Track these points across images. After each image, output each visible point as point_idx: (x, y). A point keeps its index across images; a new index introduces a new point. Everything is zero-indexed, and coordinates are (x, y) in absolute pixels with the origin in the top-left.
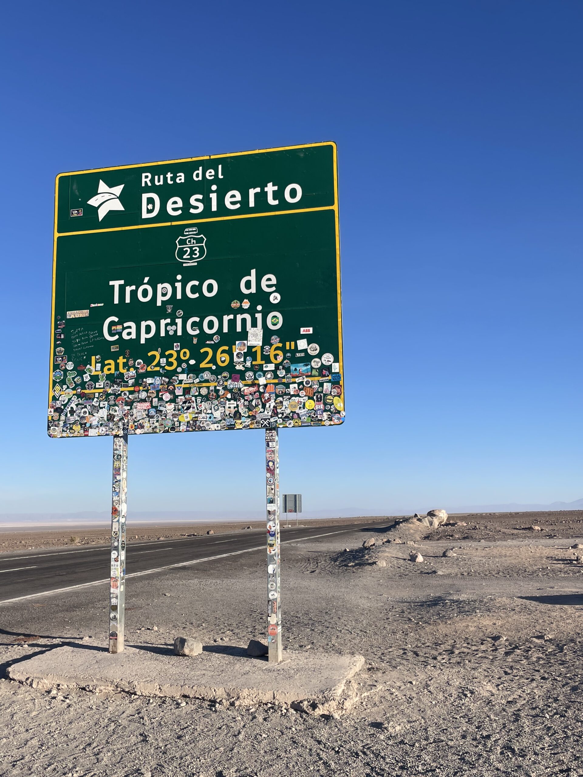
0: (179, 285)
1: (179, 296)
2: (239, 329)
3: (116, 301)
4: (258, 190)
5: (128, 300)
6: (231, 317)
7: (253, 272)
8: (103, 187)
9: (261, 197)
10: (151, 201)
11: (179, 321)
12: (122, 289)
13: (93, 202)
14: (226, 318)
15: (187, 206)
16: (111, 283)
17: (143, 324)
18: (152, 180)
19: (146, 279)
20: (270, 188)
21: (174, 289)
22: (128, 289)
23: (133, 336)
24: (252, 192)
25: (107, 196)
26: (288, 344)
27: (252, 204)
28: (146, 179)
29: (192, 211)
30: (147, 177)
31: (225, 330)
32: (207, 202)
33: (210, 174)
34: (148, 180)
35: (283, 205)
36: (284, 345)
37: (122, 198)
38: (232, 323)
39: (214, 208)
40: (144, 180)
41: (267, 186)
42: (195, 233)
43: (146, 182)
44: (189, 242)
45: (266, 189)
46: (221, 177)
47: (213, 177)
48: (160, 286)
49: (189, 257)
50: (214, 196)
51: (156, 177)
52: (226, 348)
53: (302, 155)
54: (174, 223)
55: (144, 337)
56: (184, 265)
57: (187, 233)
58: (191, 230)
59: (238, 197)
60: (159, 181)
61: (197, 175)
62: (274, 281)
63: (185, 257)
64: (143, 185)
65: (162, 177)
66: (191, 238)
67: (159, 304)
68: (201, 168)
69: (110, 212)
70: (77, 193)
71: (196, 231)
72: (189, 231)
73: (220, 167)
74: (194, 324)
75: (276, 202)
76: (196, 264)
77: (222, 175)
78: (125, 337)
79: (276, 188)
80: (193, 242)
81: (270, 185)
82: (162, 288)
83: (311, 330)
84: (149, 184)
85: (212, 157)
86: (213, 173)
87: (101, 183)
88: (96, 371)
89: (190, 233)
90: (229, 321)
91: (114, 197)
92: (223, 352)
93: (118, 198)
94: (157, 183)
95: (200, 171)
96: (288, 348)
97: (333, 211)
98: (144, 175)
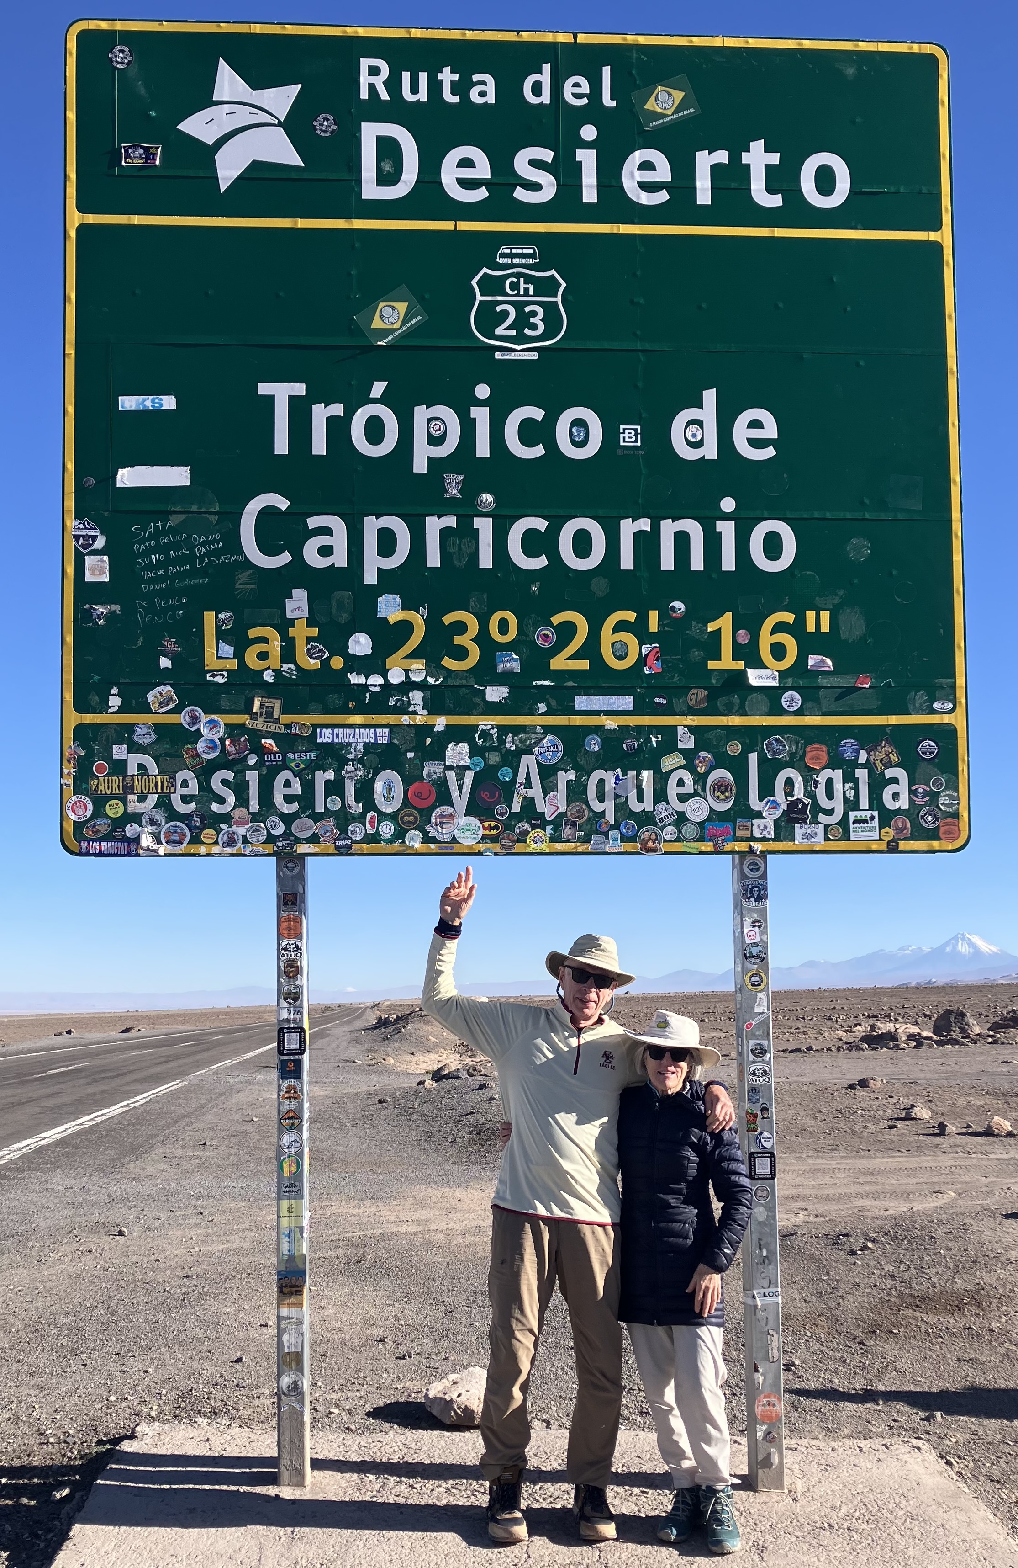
0: (481, 416)
1: (483, 449)
2: (667, 562)
3: (281, 446)
4: (722, 157)
5: (319, 447)
6: (645, 524)
7: (710, 396)
8: (229, 81)
9: (731, 180)
10: (388, 147)
11: (484, 526)
12: (300, 410)
13: (199, 127)
14: (628, 528)
15: (505, 177)
16: (264, 389)
17: (372, 525)
18: (394, 84)
19: (378, 388)
20: (758, 157)
21: (468, 427)
22: (320, 414)
23: (340, 559)
24: (704, 162)
25: (245, 117)
26: (811, 615)
27: (704, 197)
28: (371, 77)
29: (520, 194)
30: (374, 71)
31: (627, 562)
32: (566, 172)
33: (575, 89)
34: (379, 81)
35: (795, 209)
36: (801, 620)
37: (292, 126)
38: (647, 544)
39: (590, 196)
40: (365, 80)
41: (748, 150)
42: (530, 261)
43: (372, 87)
44: (512, 290)
45: (746, 158)
46: (608, 102)
47: (585, 101)
48: (421, 414)
49: (513, 332)
50: (588, 159)
51: (406, 76)
52: (630, 616)
53: (850, 71)
54: (465, 226)
55: (373, 564)
56: (498, 355)
57: (508, 261)
58: (519, 251)
59: (663, 172)
60: (415, 90)
61: (537, 89)
62: (771, 430)
63: (499, 331)
64: (364, 95)
65: (423, 77)
66: (518, 275)
67: (420, 466)
68: (547, 68)
69: (256, 165)
70: (143, 91)
71: (532, 256)
72: (511, 256)
73: (607, 71)
74: (529, 536)
75: (777, 201)
76: (535, 356)
77: (612, 99)
78: (312, 557)
79: (774, 159)
80: (526, 290)
81: (757, 146)
82: (430, 420)
84: (384, 95)
85: (582, 38)
86: (585, 88)
87: (224, 69)
88: (218, 658)
89: (515, 261)
90: (639, 536)
91: (268, 119)
92: (621, 626)
93: (280, 124)
94: (408, 96)
95: (545, 77)
96: (811, 627)
97: (938, 247)
98: (365, 63)
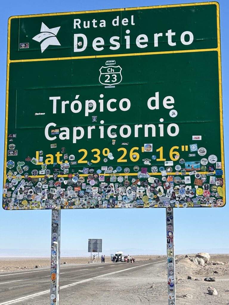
0: (101, 102)
1: (102, 110)
2: (146, 135)
3: (55, 112)
4: (161, 35)
5: (63, 111)
6: (141, 126)
7: (157, 94)
8: (44, 27)
9: (163, 40)
10: (80, 39)
11: (102, 128)
12: (59, 103)
13: (37, 38)
14: (137, 127)
15: (107, 45)
16: (51, 98)
17: (75, 129)
18: (82, 25)
19: (77, 97)
20: (170, 34)
21: (98, 105)
22: (64, 103)
23: (68, 138)
24: (156, 36)
25: (48, 35)
26: (183, 147)
27: (156, 45)
28: (77, 23)
29: (111, 48)
30: (77, 22)
31: (136, 135)
32: (123, 42)
33: (125, 22)
34: (78, 24)
35: (180, 46)
36: (180, 148)
37: (58, 36)
38: (141, 131)
39: (128, 47)
40: (75, 24)
41: (167, 32)
42: (113, 64)
43: (77, 26)
44: (109, 71)
45: (167, 34)
46: (133, 24)
47: (127, 24)
48: (87, 102)
49: (109, 81)
50: (127, 38)
51: (85, 22)
52: (137, 148)
53: (194, 11)
54: (98, 57)
55: (75, 138)
56: (105, 87)
57: (108, 64)
58: (111, 62)
59: (146, 40)
60: (87, 25)
61: (115, 22)
62: (173, 101)
63: (106, 81)
64: (75, 27)
65: (89, 22)
66: (111, 68)
67: (87, 115)
68: (118, 17)
69: (50, 46)
70: (25, 32)
71: (114, 63)
72: (109, 63)
73: (132, 17)
74: (113, 131)
75: (174, 44)
76: (114, 87)
77: (134, 23)
78: (61, 137)
79: (174, 34)
80: (112, 71)
81: (170, 31)
82: (89, 104)
83: (200, 138)
84: (79, 27)
85: (126, 9)
86: (127, 21)
87: (43, 25)
88: (39, 162)
89: (110, 64)
90: (139, 129)
91: (53, 35)
92: (135, 151)
93: (55, 36)
94: (85, 27)
95: (117, 19)
96: (183, 150)
97: (217, 52)
98: (75, 20)
